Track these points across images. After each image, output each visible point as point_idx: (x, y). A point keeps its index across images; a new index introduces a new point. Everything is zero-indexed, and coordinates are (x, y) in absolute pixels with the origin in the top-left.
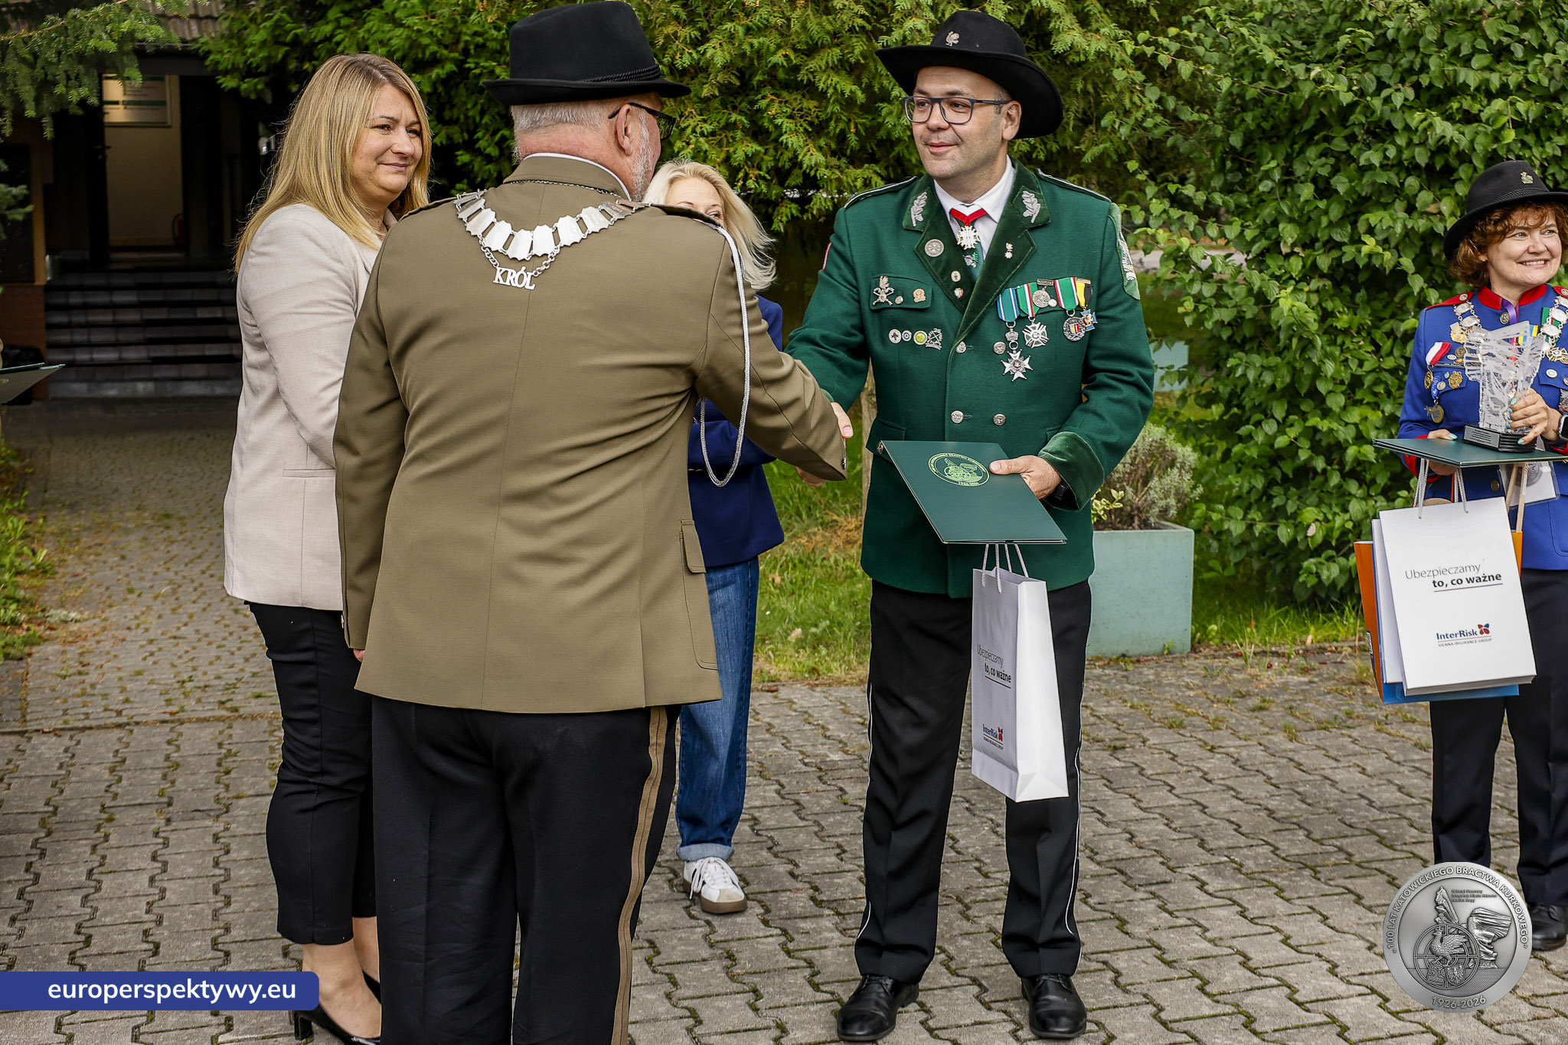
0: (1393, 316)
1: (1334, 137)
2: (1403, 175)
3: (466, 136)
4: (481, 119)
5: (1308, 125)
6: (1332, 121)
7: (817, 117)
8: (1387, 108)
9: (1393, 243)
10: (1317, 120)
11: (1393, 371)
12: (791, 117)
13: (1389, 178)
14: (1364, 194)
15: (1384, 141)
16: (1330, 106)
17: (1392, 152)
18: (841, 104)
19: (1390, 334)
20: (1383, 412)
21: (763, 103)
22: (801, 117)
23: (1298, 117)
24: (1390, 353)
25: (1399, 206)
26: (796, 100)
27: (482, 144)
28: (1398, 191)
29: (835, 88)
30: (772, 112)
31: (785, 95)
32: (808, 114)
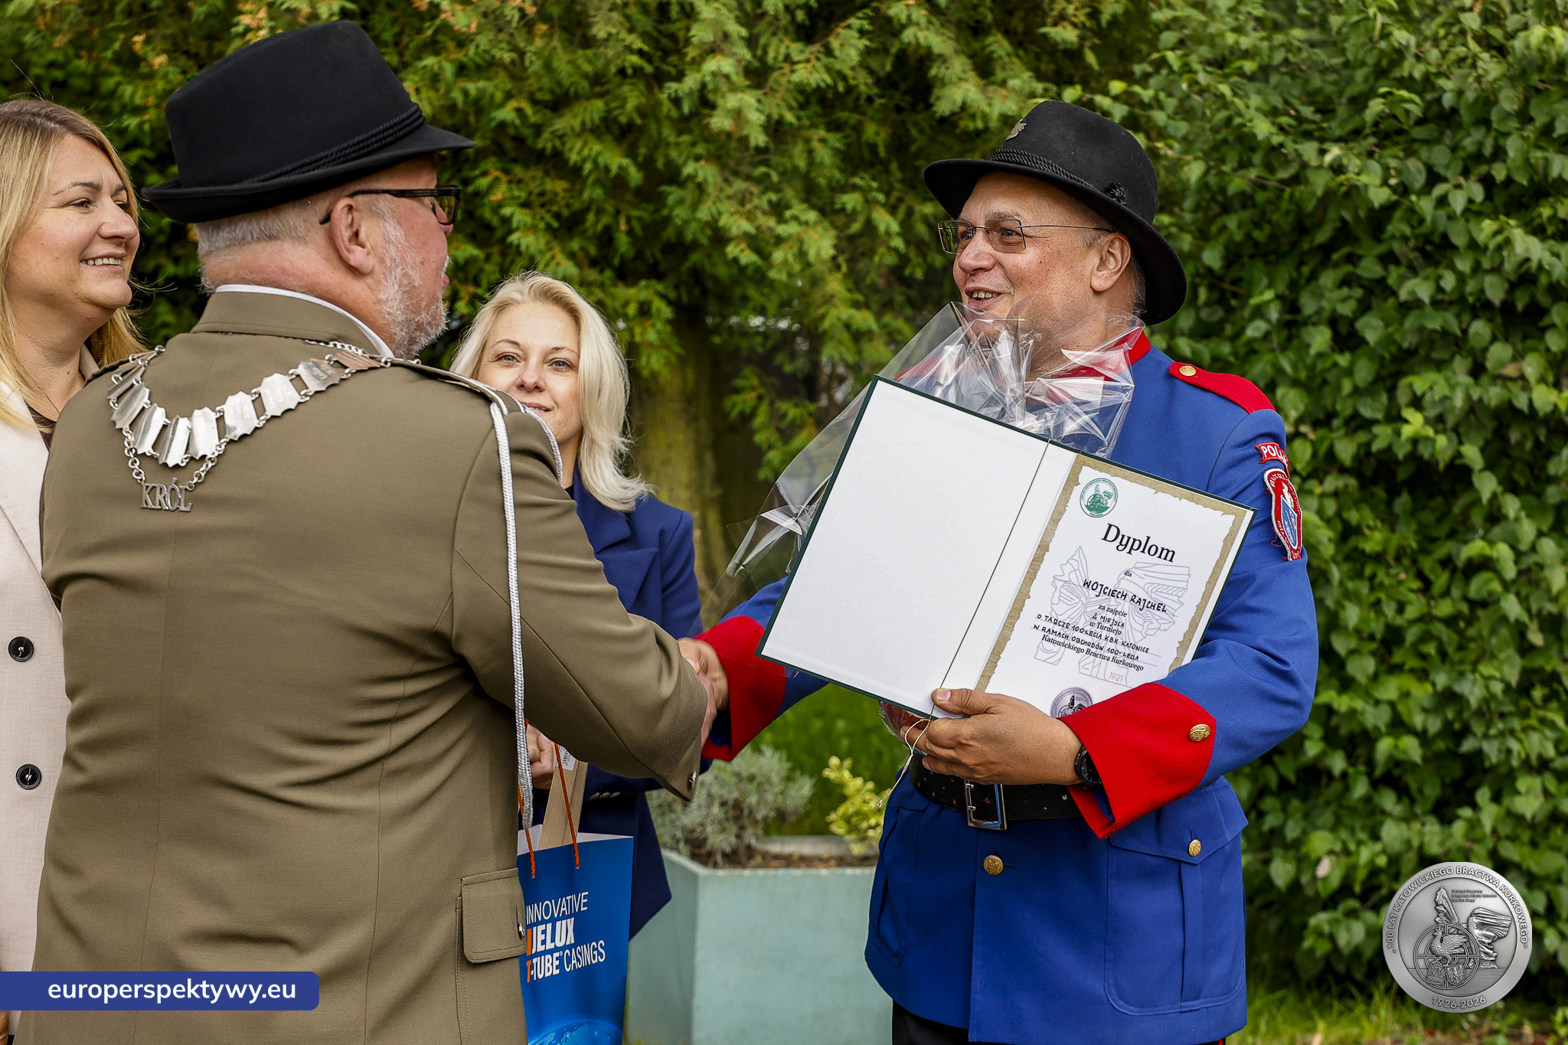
0: (1452, 535)
1: (1360, 257)
2: (1466, 318)
5: (1322, 236)
6: (1359, 231)
7: (568, 205)
8: (1442, 213)
9: (1451, 421)
10: (1336, 230)
11: (1450, 621)
12: (526, 205)
13: (1445, 321)
14: (1406, 345)
15: (1437, 264)
16: (1356, 209)
17: (1449, 282)
18: (604, 187)
19: (1447, 563)
20: (1434, 685)
21: (483, 183)
22: (543, 205)
23: (1308, 223)
24: (1446, 593)
25: (1460, 366)
26: (535, 179)
28: (1458, 343)
29: (595, 162)
30: (497, 196)
31: (518, 171)
32: (552, 202)
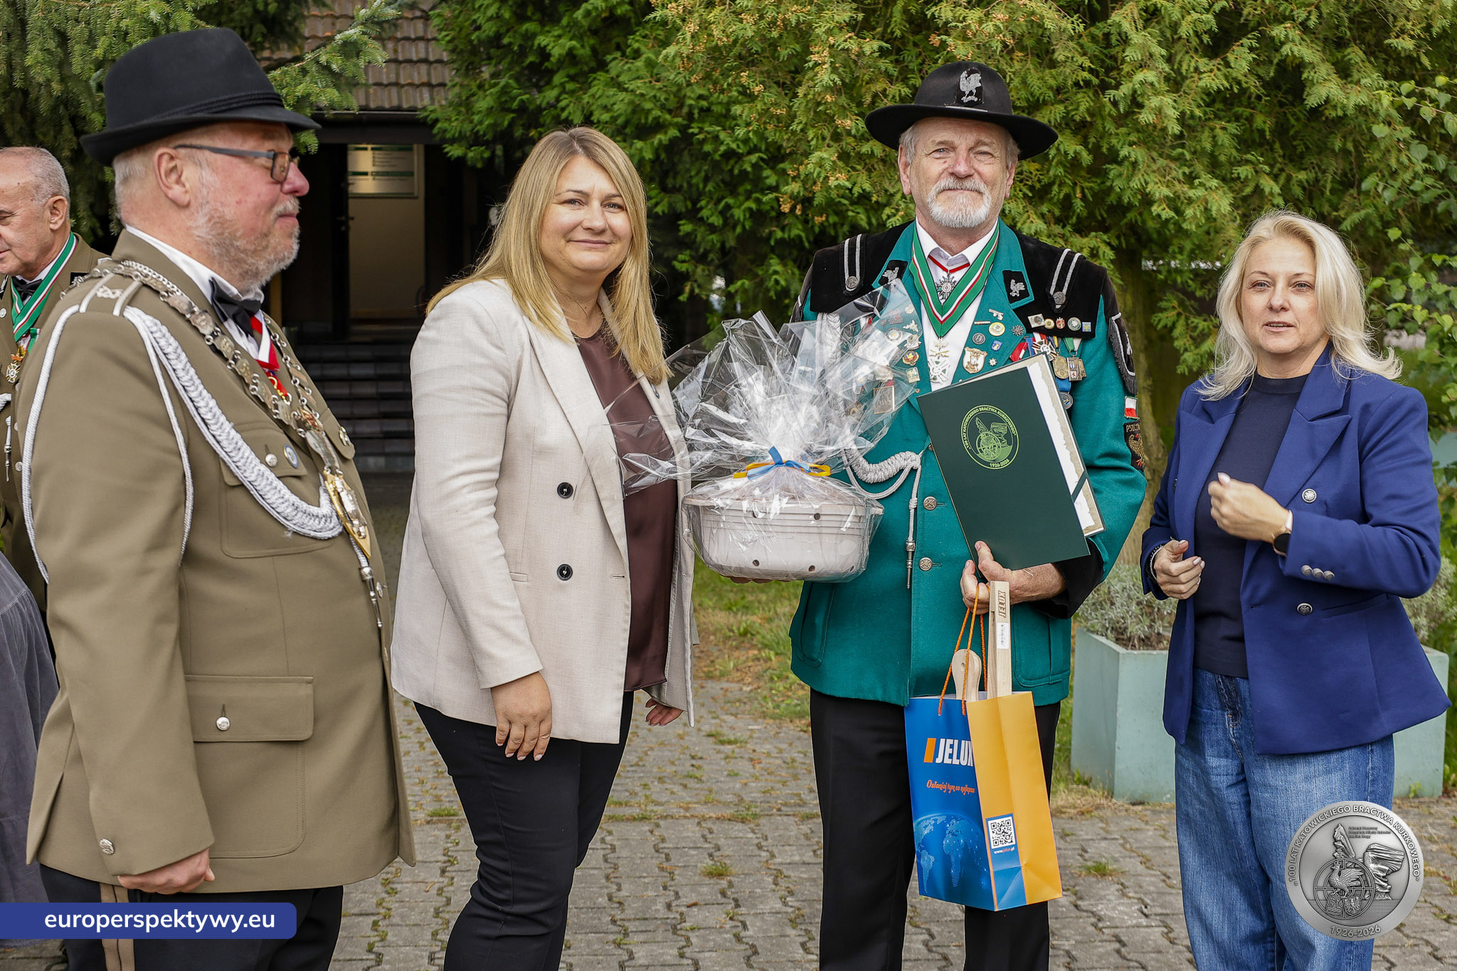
3: (689, 204)
4: (705, 187)
27: (705, 213)
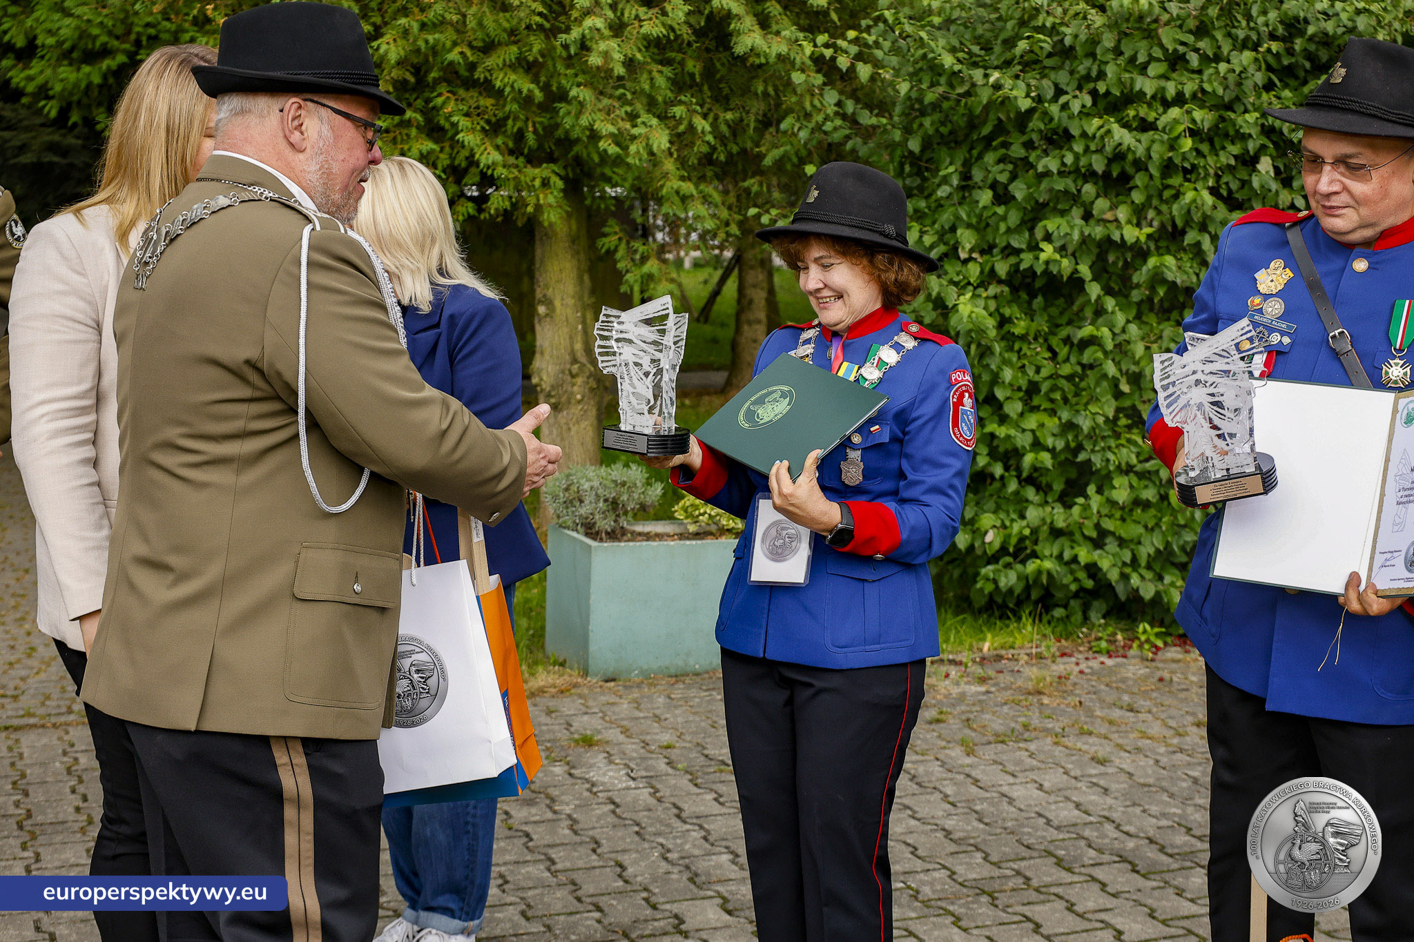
0: (1070, 323)
1: (1011, 144)
2: (1080, 183)
5: (986, 130)
6: (1010, 127)
8: (1064, 114)
9: (1070, 250)
10: (995, 126)
11: (1069, 378)
12: (467, 115)
13: (1067, 184)
14: (1041, 200)
15: (1061, 148)
16: (1008, 112)
17: (1069, 159)
18: (518, 103)
19: (1067, 341)
20: (1060, 419)
21: (440, 100)
22: (478, 115)
23: (976, 121)
24: (1067, 360)
25: (1077, 213)
26: (473, 98)
28: (1074, 198)
29: (512, 87)
30: (447, 109)
31: (462, 92)
32: (485, 112)
